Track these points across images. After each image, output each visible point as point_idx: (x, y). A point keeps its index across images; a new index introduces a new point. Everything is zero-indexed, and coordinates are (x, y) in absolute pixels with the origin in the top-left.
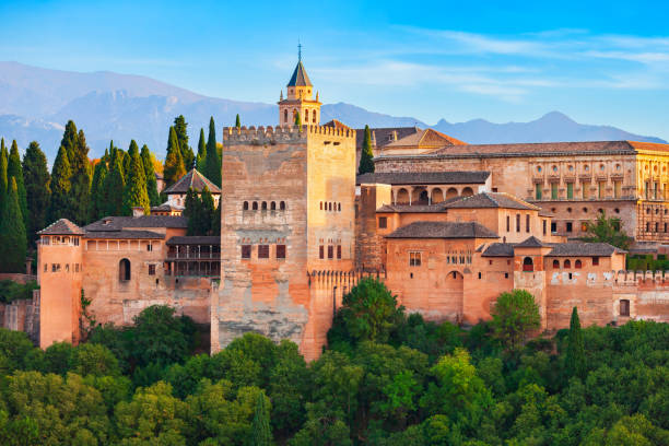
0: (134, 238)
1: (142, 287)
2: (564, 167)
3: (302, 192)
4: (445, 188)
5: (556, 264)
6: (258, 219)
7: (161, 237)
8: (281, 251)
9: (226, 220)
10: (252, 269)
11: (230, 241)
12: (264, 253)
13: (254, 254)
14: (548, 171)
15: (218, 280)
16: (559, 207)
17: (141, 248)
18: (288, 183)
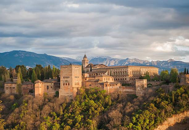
0: (49, 82)
1: (50, 90)
2: (118, 70)
3: (71, 75)
4: (93, 74)
5: (110, 85)
6: (65, 79)
7: (53, 82)
8: (69, 84)
9: (61, 80)
10: (65, 87)
11: (61, 83)
12: (66, 84)
13: (65, 84)
14: (116, 70)
15: (60, 89)
16: (117, 76)
17: (50, 84)
18: (70, 74)
